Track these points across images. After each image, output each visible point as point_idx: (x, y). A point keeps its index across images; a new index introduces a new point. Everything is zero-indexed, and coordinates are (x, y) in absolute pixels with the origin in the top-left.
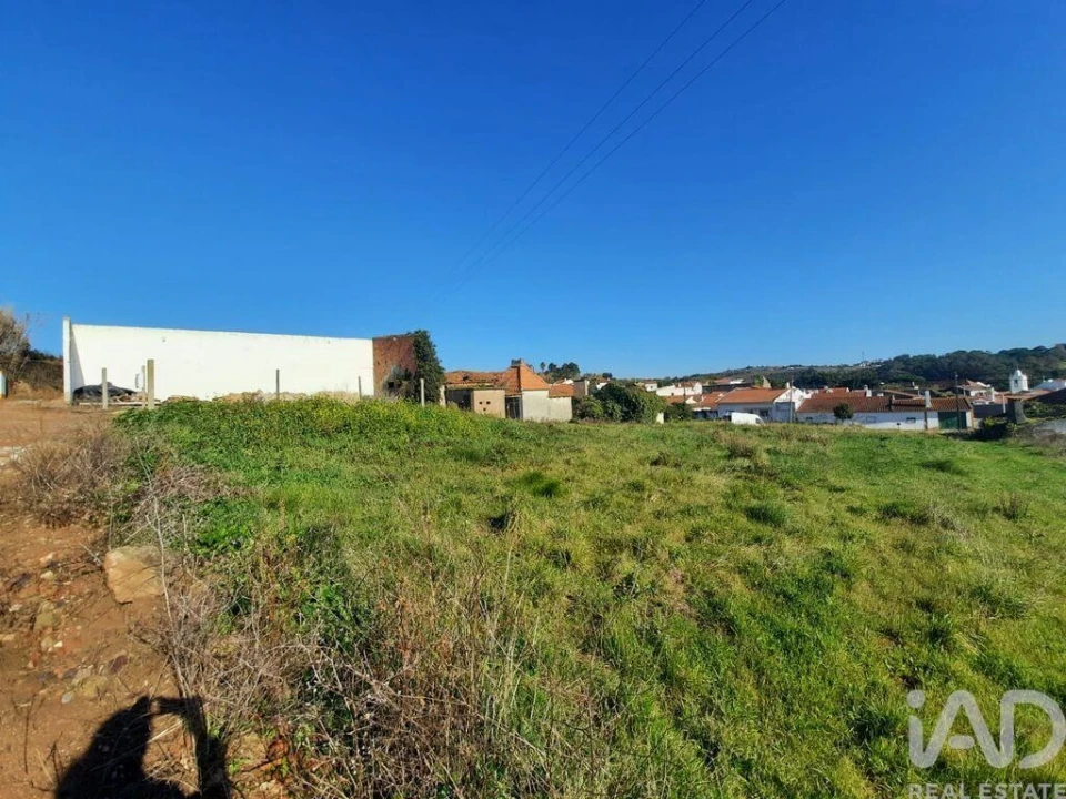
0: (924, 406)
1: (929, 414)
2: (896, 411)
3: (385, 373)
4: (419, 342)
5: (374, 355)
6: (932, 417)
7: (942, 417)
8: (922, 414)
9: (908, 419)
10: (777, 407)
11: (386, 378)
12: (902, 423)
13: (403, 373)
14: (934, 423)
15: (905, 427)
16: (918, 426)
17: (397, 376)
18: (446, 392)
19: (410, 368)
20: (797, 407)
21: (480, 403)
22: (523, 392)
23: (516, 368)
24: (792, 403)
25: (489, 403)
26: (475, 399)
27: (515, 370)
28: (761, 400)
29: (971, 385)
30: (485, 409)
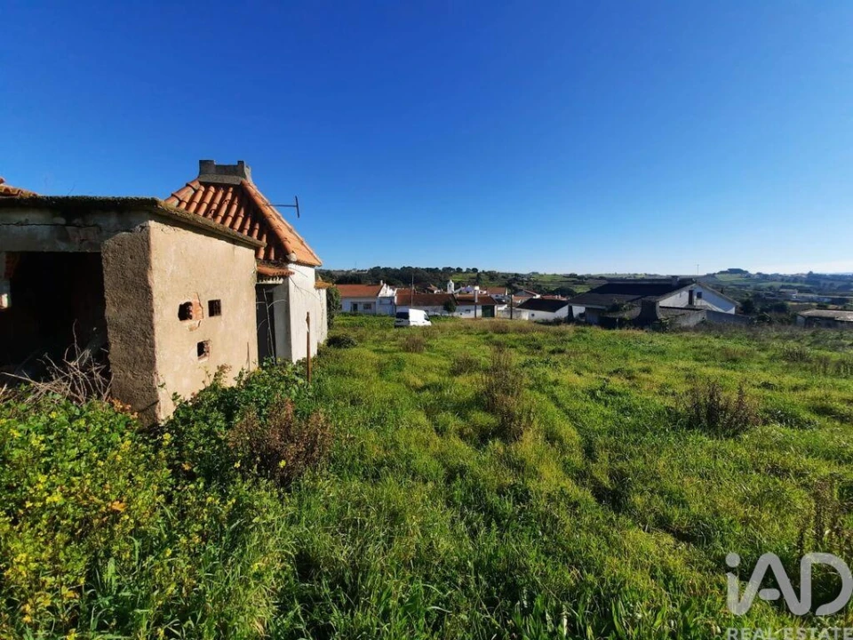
0: (474, 301)
1: (477, 306)
7: (484, 309)
8: (474, 307)
9: (468, 310)
10: (381, 302)
12: (463, 313)
14: (479, 312)
15: (465, 315)
20: (396, 301)
21: (184, 312)
22: (292, 267)
23: (226, 187)
24: (392, 298)
25: (215, 308)
26: (157, 281)
27: (225, 195)
28: (367, 294)
29: (433, 287)
30: (202, 349)
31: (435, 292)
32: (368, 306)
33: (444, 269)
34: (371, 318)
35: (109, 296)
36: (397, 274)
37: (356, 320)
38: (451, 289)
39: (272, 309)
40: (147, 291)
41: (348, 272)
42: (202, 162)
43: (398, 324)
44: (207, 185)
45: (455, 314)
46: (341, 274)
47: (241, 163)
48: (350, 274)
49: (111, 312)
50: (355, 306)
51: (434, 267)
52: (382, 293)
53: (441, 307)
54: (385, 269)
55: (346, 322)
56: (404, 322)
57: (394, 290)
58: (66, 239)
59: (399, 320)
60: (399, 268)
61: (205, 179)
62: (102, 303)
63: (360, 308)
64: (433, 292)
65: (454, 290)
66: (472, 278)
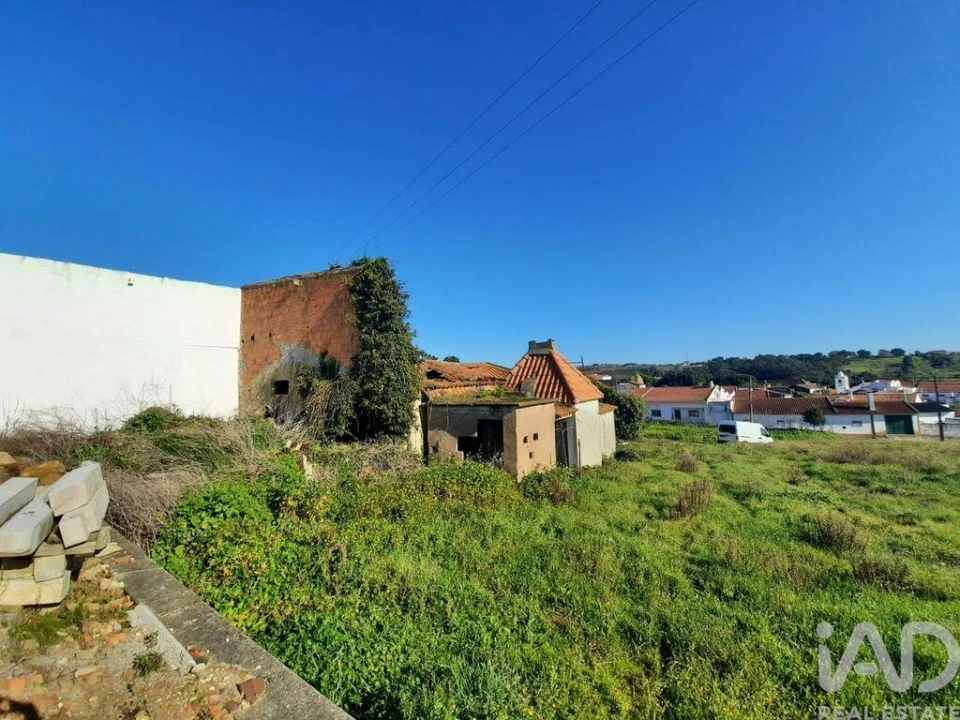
0: (868, 408)
1: (875, 417)
2: (840, 413)
3: (267, 360)
4: (368, 283)
5: (244, 321)
6: (879, 420)
7: (889, 420)
8: (869, 417)
9: (854, 422)
10: (711, 408)
11: (269, 372)
12: (848, 427)
13: (314, 361)
14: (881, 426)
15: (851, 430)
16: (865, 429)
17: (299, 368)
18: (424, 410)
19: (335, 350)
20: (732, 406)
21: (525, 440)
22: (576, 406)
23: (542, 356)
24: (728, 403)
25: (536, 437)
26: (518, 430)
27: (541, 361)
28: (691, 399)
29: (807, 384)
30: (531, 455)
31: (812, 391)
32: (693, 413)
33: (832, 354)
34: (695, 429)
35: (504, 435)
36: (747, 366)
37: (673, 430)
38: (843, 384)
39: (566, 432)
40: (515, 433)
41: (677, 366)
42: (530, 343)
43: (721, 438)
44: (532, 356)
45: (826, 428)
46: (668, 369)
47: (550, 340)
48: (680, 369)
49: (505, 440)
50: (677, 413)
51: (812, 352)
52: (712, 398)
53: (801, 417)
54: (730, 361)
55: (660, 432)
56: (730, 437)
57: (730, 393)
58: (493, 415)
59: (723, 433)
60: (752, 357)
61: (532, 353)
62: (502, 437)
63: (684, 414)
64: (808, 391)
65: (848, 387)
66: (893, 366)
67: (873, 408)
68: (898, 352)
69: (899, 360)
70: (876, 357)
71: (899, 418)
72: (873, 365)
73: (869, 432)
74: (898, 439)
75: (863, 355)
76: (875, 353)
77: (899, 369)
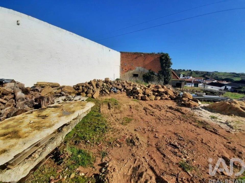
5: (122, 60)
6: (193, 84)
9: (189, 84)
11: (131, 72)
17: (142, 72)
33: (178, 70)
65: (182, 77)
66: (189, 73)
67: (192, 82)
68: (190, 70)
69: (190, 72)
70: (186, 71)
71: (196, 84)
72: (185, 73)
73: (191, 86)
74: (196, 88)
75: (184, 70)
76: (186, 70)
77: (190, 74)
